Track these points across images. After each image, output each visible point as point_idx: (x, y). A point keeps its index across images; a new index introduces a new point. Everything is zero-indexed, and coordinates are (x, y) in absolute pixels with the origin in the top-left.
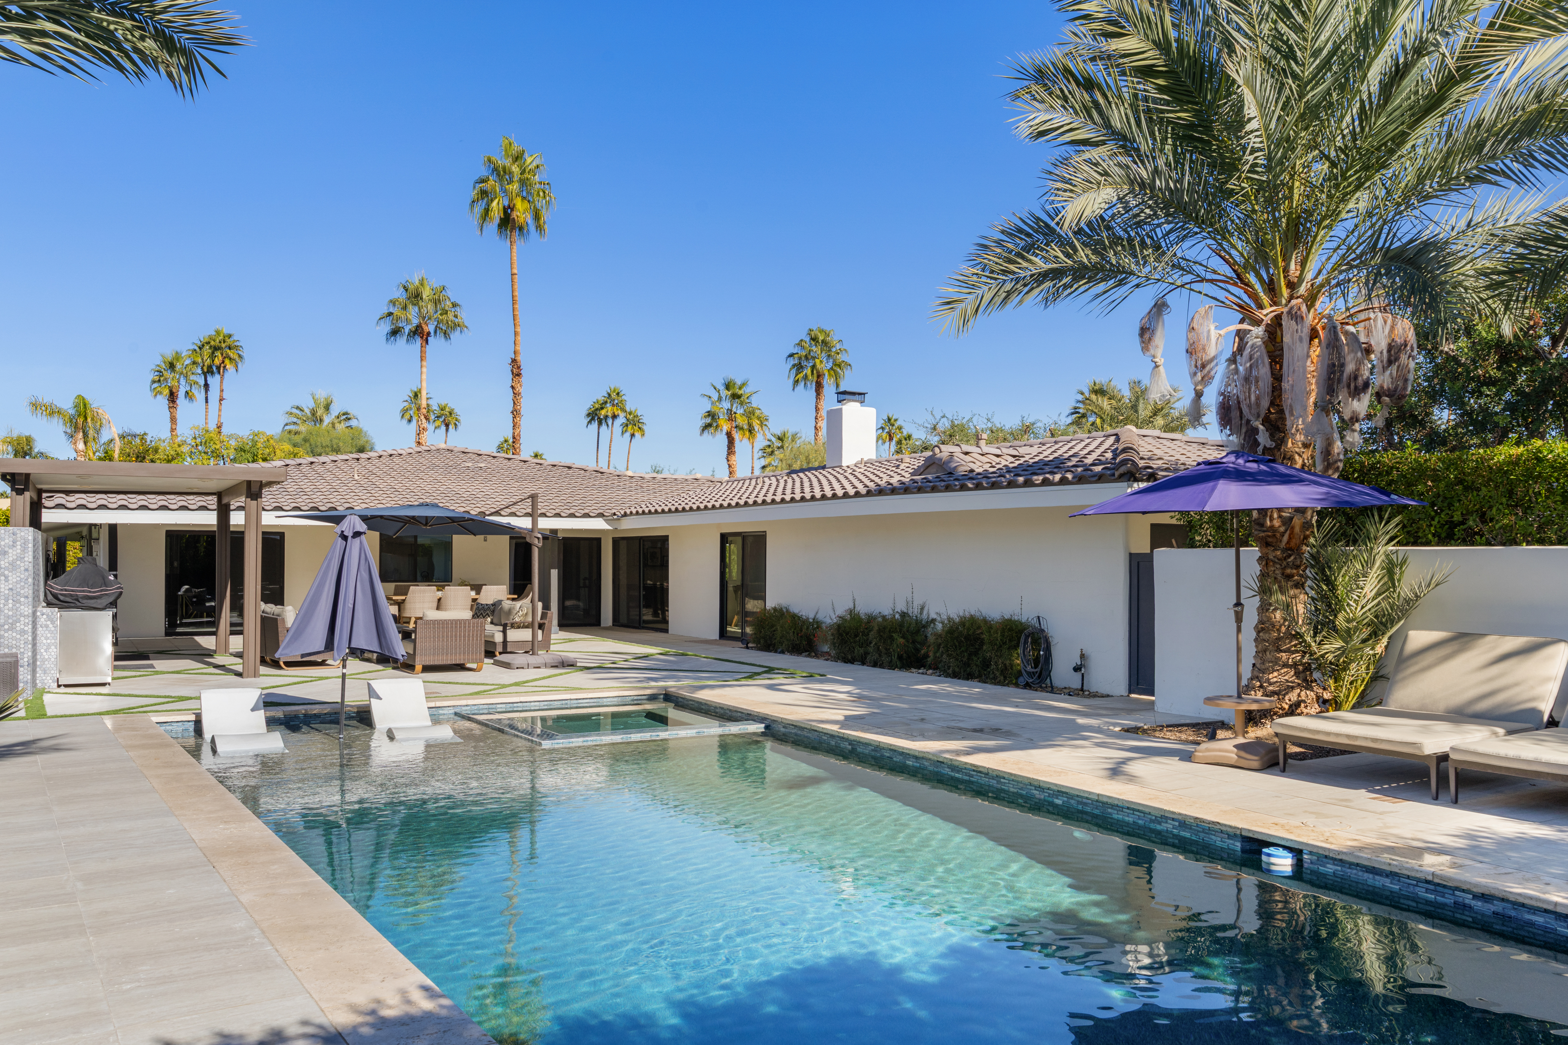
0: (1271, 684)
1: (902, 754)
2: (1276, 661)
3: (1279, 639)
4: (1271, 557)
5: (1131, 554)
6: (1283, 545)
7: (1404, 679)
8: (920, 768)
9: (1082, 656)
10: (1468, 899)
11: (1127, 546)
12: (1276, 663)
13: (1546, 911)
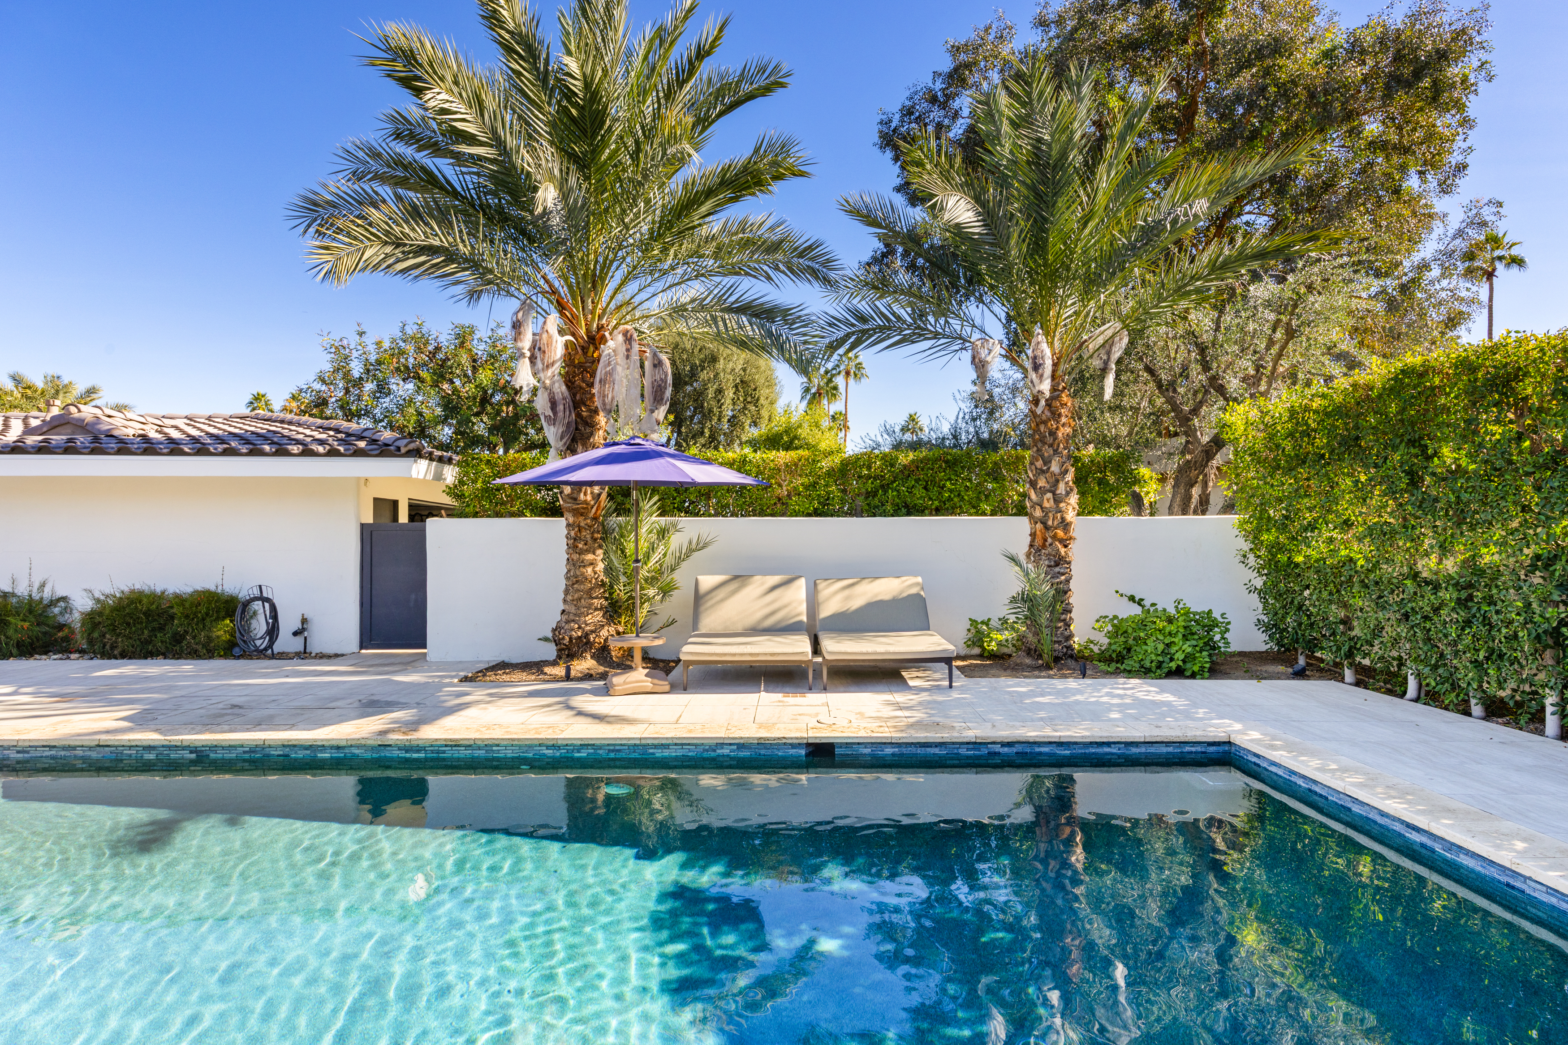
0: (587, 625)
1: (310, 747)
2: (589, 607)
3: (591, 589)
4: (582, 524)
5: (362, 525)
6: (591, 515)
7: (706, 609)
8: (345, 758)
9: (304, 621)
10: (997, 748)
11: (358, 516)
12: (590, 608)
13: (1050, 743)
